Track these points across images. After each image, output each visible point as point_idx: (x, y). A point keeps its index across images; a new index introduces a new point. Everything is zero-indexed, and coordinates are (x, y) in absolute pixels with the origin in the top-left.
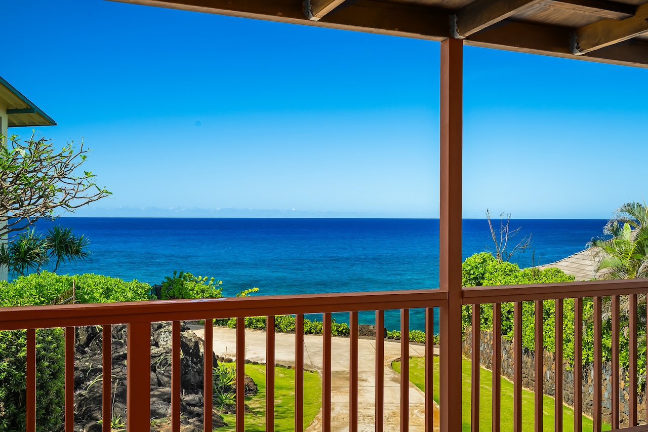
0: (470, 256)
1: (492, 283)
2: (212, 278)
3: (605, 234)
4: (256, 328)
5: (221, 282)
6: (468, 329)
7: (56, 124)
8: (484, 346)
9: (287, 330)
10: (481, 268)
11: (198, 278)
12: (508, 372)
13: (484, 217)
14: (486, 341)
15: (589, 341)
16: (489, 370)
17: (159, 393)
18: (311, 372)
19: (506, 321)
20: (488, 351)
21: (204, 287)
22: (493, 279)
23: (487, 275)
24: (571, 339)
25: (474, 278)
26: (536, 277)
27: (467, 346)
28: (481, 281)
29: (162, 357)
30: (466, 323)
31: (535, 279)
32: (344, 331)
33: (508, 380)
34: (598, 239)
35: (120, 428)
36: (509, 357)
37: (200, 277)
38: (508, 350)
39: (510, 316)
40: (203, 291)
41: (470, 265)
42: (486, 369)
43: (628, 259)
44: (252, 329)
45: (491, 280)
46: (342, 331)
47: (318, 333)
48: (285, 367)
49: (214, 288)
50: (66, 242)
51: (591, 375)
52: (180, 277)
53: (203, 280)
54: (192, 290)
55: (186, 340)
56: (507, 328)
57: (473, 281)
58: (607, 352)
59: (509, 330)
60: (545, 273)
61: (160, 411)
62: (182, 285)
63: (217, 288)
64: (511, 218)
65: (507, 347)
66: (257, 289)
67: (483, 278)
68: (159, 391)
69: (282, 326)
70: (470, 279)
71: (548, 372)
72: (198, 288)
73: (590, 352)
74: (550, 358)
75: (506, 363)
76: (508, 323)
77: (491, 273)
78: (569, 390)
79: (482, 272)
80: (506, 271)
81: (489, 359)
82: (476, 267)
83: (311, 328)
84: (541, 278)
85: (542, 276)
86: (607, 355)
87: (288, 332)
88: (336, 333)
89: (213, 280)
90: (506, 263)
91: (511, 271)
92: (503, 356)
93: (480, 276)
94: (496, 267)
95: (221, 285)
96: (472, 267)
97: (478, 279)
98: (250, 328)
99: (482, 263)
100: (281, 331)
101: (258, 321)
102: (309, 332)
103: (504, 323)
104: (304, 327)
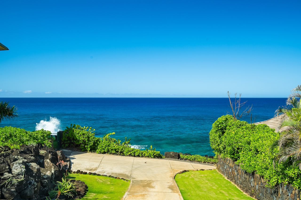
0: (220, 117)
1: (230, 132)
2: (90, 127)
3: (287, 104)
4: (111, 153)
5: (94, 130)
6: (219, 156)
7: (8, 50)
8: (227, 166)
9: (127, 155)
10: (225, 124)
11: (83, 127)
12: (237, 182)
13: (227, 97)
14: (227, 164)
15: (278, 170)
16: (228, 180)
18: (127, 181)
19: (237, 153)
21: (85, 132)
22: (231, 130)
23: (228, 127)
24: (269, 168)
25: (221, 129)
26: (253, 129)
27: (219, 165)
28: (225, 131)
29: (9, 180)
30: (219, 153)
31: (252, 130)
32: (157, 155)
33: (237, 187)
34: (283, 108)
36: (238, 174)
38: (238, 170)
39: (239, 151)
41: (219, 122)
42: (227, 179)
43: (299, 121)
44: (109, 154)
45: (230, 130)
47: (143, 156)
48: (114, 177)
49: (91, 133)
50: (4, 109)
51: (280, 191)
52: (74, 127)
53: (86, 129)
54: (78, 134)
55: (32, 168)
56: (238, 157)
57: (220, 131)
58: (289, 179)
59: (238, 159)
60: (258, 127)
62: (73, 131)
64: (241, 97)
65: (237, 168)
66: (114, 133)
67: (226, 129)
69: (125, 153)
70: (219, 130)
71: (257, 186)
72: (81, 133)
73: (279, 177)
74: (258, 177)
75: (236, 177)
76: (238, 155)
77: (230, 126)
78: (268, 198)
79: (225, 126)
80: (238, 125)
81: (229, 174)
82: (222, 123)
83: (139, 153)
84: (255, 130)
85: (256, 129)
86: (289, 180)
87: (127, 156)
88: (153, 157)
89: (91, 128)
90: (238, 121)
91: (240, 125)
92: (235, 173)
93: (224, 128)
94: (233, 123)
96: (220, 123)
97: (223, 130)
98: (108, 153)
99: (226, 121)
100: (124, 155)
101: (112, 150)
102: (139, 156)
103: (236, 155)
104: (136, 153)
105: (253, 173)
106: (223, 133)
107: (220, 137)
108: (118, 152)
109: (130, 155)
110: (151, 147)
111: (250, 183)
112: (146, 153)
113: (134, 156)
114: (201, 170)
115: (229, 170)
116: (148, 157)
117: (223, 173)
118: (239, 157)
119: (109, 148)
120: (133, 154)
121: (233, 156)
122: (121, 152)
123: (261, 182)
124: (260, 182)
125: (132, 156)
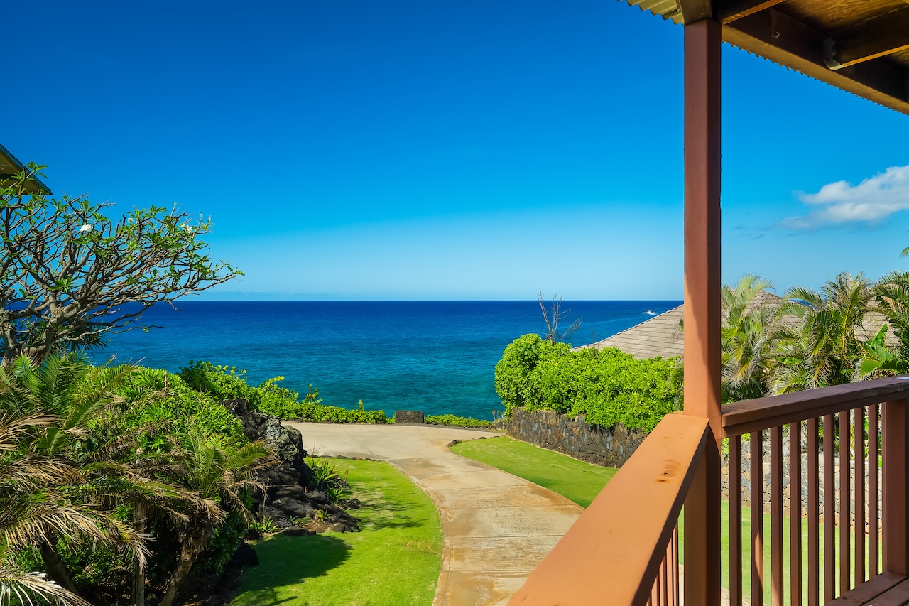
1: (549, 363)
2: (233, 367)
5: (245, 372)
6: (516, 410)
8: (538, 426)
9: (322, 420)
10: (534, 350)
11: (218, 367)
12: (570, 450)
13: (535, 299)
16: (545, 449)
17: (289, 492)
18: (379, 461)
20: (543, 430)
21: (227, 377)
22: (548, 360)
23: (542, 356)
25: (529, 360)
26: (597, 356)
27: (515, 427)
28: (536, 362)
30: (513, 404)
31: (596, 358)
32: (381, 418)
33: (571, 458)
35: (273, 532)
36: (571, 435)
37: (220, 366)
38: (571, 428)
39: (569, 395)
40: (227, 382)
42: (540, 448)
45: (546, 360)
46: (378, 419)
47: (355, 420)
48: (348, 458)
49: (238, 378)
52: (198, 366)
53: (223, 370)
54: (216, 381)
57: (528, 362)
60: (604, 352)
61: (299, 511)
62: (203, 375)
63: (240, 378)
64: (563, 299)
65: (568, 425)
66: (282, 378)
67: (537, 359)
68: (287, 490)
69: (316, 416)
70: (524, 361)
71: (621, 447)
72: (223, 379)
74: (624, 433)
75: (567, 441)
76: (569, 402)
77: (545, 354)
79: (535, 353)
80: (562, 351)
81: (545, 439)
82: (530, 349)
83: (347, 416)
85: (602, 356)
87: (323, 422)
88: (374, 421)
89: (235, 369)
91: (566, 351)
92: (564, 434)
93: (534, 356)
94: (549, 348)
95: (245, 375)
96: (525, 349)
97: (531, 360)
99: (534, 344)
100: (315, 421)
101: (289, 412)
102: (346, 421)
103: (565, 402)
104: (339, 416)
105: (612, 429)
106: (533, 366)
107: (525, 374)
108: (301, 415)
109: (329, 421)
110: (361, 402)
111: (605, 446)
112: (359, 416)
113: (337, 422)
114: (480, 438)
115: (547, 432)
116: (365, 422)
117: (528, 439)
118: (570, 408)
119: (283, 408)
120: (334, 418)
121: (559, 405)
122: (308, 416)
123: (632, 439)
124: (628, 441)
125: (332, 422)
